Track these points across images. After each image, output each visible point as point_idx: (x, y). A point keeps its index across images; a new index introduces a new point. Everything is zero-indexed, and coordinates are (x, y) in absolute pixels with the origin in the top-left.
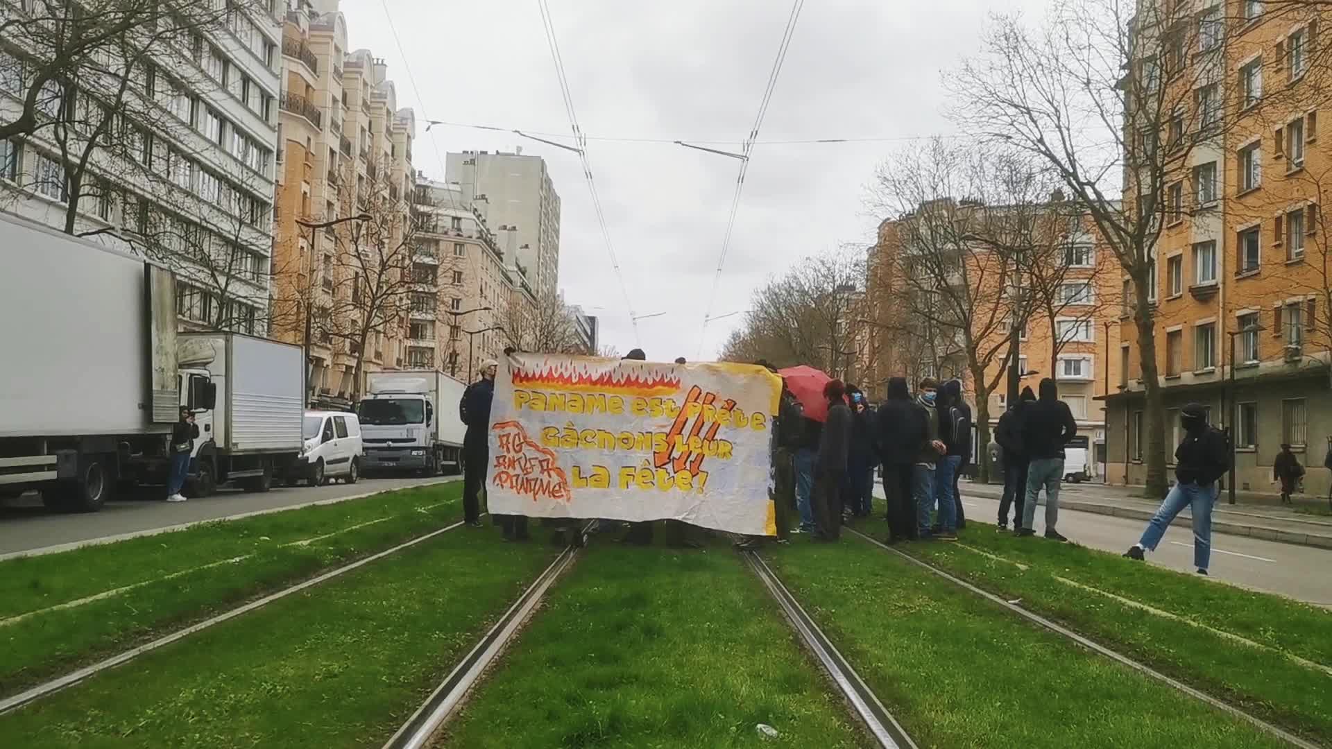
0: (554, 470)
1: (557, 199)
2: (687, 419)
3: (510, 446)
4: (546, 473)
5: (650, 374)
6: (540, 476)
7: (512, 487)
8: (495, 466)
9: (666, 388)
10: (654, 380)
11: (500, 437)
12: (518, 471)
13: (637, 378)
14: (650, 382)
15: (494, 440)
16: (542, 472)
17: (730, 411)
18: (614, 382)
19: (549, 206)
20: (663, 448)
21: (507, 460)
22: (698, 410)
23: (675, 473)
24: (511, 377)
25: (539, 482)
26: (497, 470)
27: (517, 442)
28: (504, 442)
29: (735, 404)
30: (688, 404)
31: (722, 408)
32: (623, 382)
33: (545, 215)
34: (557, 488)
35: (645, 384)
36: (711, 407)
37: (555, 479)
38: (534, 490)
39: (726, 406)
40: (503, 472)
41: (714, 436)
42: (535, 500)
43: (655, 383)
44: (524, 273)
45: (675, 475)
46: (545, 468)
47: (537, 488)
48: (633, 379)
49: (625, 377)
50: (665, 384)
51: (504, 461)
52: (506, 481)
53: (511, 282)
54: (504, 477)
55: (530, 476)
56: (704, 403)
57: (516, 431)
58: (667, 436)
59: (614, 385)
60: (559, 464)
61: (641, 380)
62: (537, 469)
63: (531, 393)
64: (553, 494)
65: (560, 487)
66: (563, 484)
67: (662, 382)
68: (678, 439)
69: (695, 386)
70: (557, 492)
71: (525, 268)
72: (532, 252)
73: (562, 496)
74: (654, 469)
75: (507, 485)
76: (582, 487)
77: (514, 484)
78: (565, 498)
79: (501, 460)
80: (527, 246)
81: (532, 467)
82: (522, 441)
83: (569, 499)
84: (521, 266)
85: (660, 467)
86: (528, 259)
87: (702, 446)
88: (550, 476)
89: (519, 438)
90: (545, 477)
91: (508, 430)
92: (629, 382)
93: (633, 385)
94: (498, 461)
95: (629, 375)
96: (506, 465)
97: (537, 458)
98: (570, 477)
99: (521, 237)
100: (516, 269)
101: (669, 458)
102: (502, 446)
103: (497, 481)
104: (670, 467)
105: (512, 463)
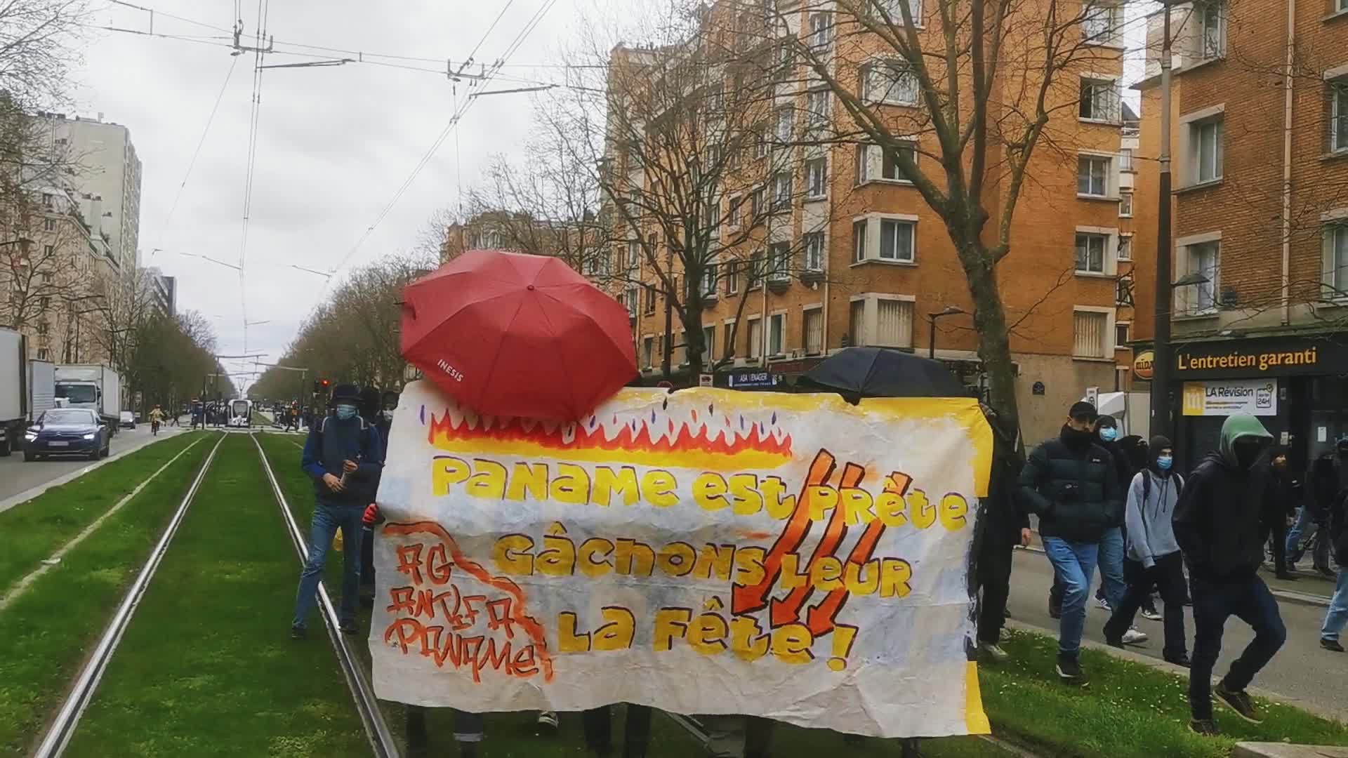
0: (520, 622)
1: (139, 164)
2: (810, 523)
3: (423, 569)
4: (502, 627)
5: (728, 422)
6: (489, 632)
7: (426, 652)
8: (390, 608)
9: (764, 453)
10: (737, 435)
11: (401, 551)
12: (439, 618)
13: (704, 429)
14: (730, 440)
15: (386, 556)
16: (495, 623)
17: (902, 494)
18: (654, 440)
19: (131, 171)
20: (755, 577)
21: (415, 597)
22: (831, 501)
23: (772, 627)
24: (427, 428)
25: (486, 644)
26: (394, 616)
27: (437, 562)
28: (410, 561)
29: (910, 480)
30: (810, 490)
31: (885, 491)
32: (672, 440)
33: (128, 182)
34: (526, 656)
35: (720, 445)
36: (856, 493)
37: (521, 637)
38: (475, 659)
39: (893, 485)
40: (406, 620)
41: (871, 552)
42: (477, 678)
43: (740, 444)
44: (106, 241)
45: (774, 632)
46: (500, 616)
47: (481, 656)
48: (694, 432)
49: (677, 430)
50: (759, 446)
51: (409, 597)
52: (411, 639)
53: (95, 250)
54: (409, 630)
55: (470, 632)
56: (840, 487)
57: (436, 541)
58: (765, 556)
59: (655, 448)
60: (532, 609)
61: (712, 436)
62: (483, 619)
63: (472, 463)
64: (515, 667)
65: (532, 654)
66: (540, 645)
67: (753, 441)
68: (787, 561)
69: (823, 450)
70: (524, 663)
71: (108, 235)
72: (115, 219)
73: (537, 669)
74: (729, 617)
75: (417, 645)
76: (580, 651)
77: (431, 646)
78: (542, 674)
79: (403, 597)
80: (109, 214)
81: (472, 613)
82: (450, 560)
83: (549, 677)
84: (104, 233)
85: (741, 614)
86: (111, 226)
87: (843, 575)
88: (511, 634)
89: (443, 554)
90: (500, 636)
91: (416, 537)
92: (685, 440)
93: (694, 447)
94: (396, 597)
95: (685, 426)
96: (414, 607)
97: (482, 597)
98: (553, 638)
99: (104, 206)
100: (100, 238)
101: (764, 598)
102: (403, 567)
103: (395, 638)
104: (763, 617)
105: (427, 603)
